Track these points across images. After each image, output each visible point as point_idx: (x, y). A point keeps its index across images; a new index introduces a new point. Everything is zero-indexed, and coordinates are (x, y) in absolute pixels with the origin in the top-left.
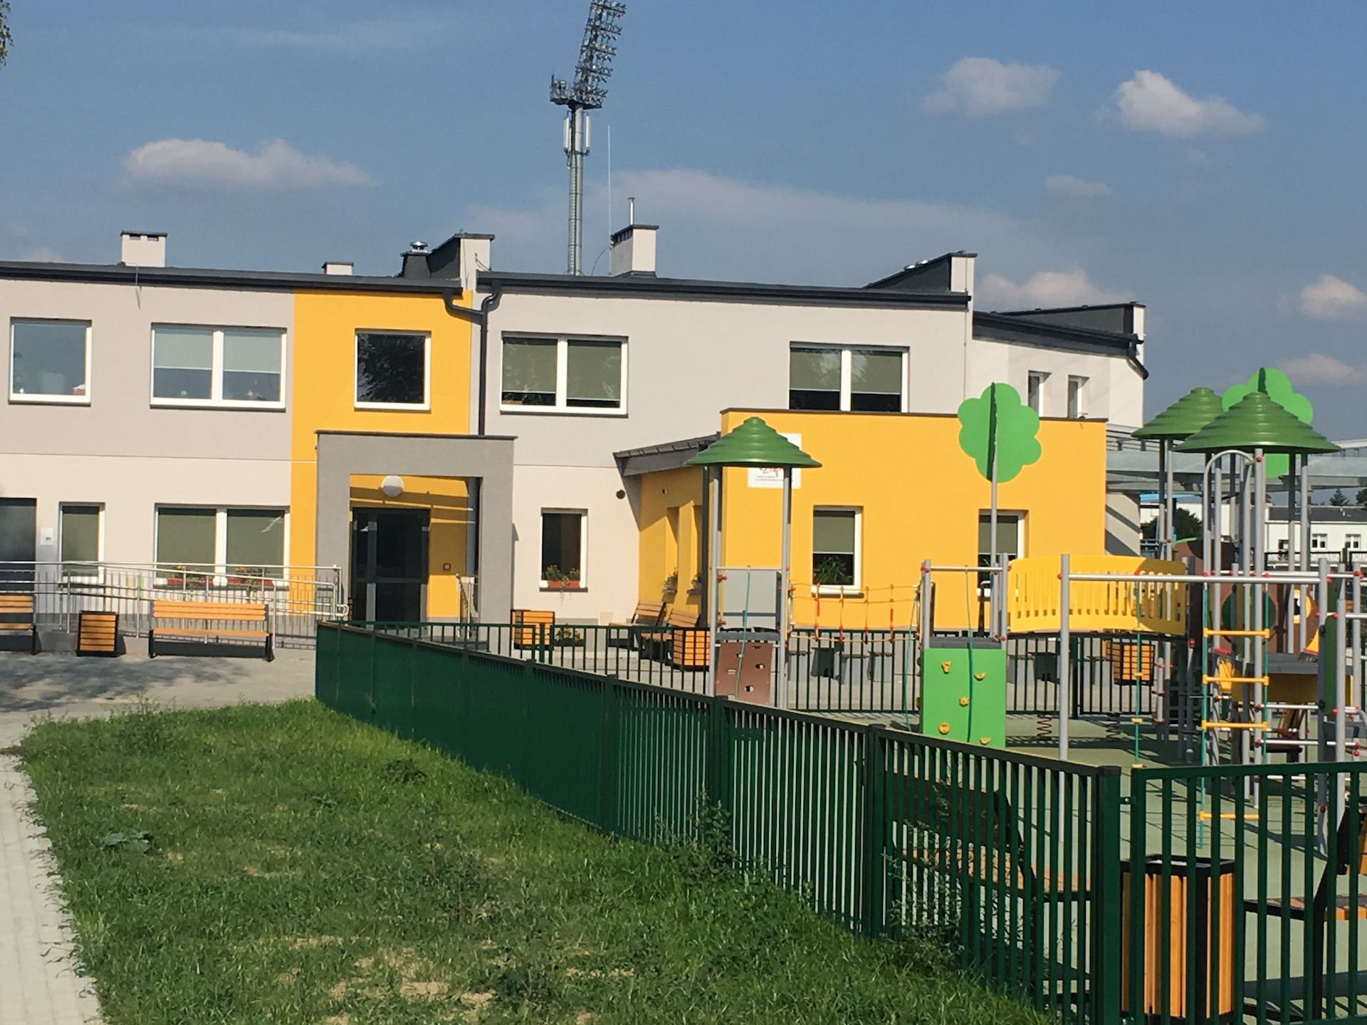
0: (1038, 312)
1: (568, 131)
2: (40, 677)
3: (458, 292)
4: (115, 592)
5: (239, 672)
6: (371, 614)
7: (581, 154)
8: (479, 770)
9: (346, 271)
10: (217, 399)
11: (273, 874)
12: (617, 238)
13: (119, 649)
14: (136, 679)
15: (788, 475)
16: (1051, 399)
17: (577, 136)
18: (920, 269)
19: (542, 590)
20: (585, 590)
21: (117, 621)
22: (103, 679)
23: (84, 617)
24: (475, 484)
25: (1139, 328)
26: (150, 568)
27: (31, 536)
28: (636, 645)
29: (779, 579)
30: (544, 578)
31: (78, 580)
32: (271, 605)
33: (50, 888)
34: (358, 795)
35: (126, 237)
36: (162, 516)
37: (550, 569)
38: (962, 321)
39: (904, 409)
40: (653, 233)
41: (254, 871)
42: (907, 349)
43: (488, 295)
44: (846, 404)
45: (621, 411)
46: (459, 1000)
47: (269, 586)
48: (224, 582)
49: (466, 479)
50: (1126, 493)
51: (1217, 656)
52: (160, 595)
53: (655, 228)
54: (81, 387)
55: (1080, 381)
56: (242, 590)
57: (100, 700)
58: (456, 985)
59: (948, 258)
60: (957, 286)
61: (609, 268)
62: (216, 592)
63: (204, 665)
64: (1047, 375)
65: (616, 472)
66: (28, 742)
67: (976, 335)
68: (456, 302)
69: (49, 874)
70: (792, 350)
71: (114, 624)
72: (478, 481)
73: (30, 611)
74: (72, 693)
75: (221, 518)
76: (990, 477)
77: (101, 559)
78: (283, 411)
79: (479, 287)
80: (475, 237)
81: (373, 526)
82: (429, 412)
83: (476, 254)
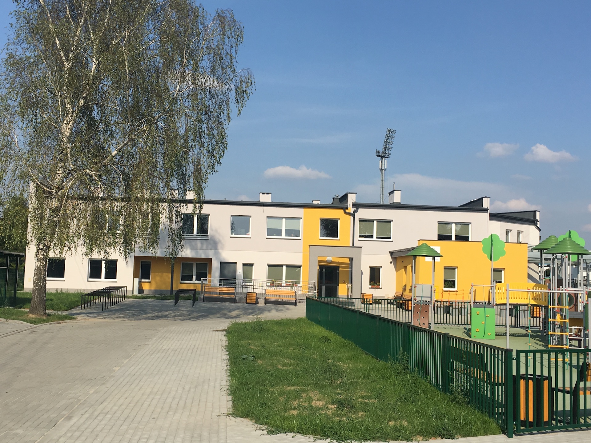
0: (509, 213)
1: (380, 164)
2: (236, 310)
3: (347, 208)
4: (256, 287)
5: (288, 309)
6: (323, 295)
7: (384, 170)
8: (345, 339)
9: (318, 202)
10: (283, 236)
11: (285, 368)
12: (390, 193)
13: (257, 302)
14: (262, 310)
15: (434, 259)
16: (512, 237)
17: (383, 165)
18: (474, 201)
19: (369, 288)
20: (381, 288)
21: (256, 295)
22: (252, 310)
23: (248, 294)
24: (351, 259)
25: (538, 217)
26: (266, 281)
27: (235, 271)
28: (395, 303)
29: (431, 287)
30: (370, 285)
31: (247, 284)
32: (297, 291)
33: (226, 370)
34: (312, 346)
35: (261, 194)
36: (269, 267)
37: (372, 282)
38: (486, 215)
39: (470, 240)
40: (400, 192)
41: (280, 367)
42: (471, 223)
43: (355, 209)
44: (453, 238)
45: (391, 240)
46: (327, 407)
47: (296, 286)
48: (285, 285)
49: (349, 258)
50: (534, 263)
51: (556, 312)
52: (268, 288)
53: (400, 191)
54: (248, 233)
55: (521, 232)
56: (289, 287)
57: (251, 316)
58: (327, 403)
59: (482, 198)
60: (485, 206)
61: (387, 202)
62: (282, 287)
63: (279, 307)
64: (511, 230)
65: (390, 256)
66: (229, 328)
67: (490, 219)
68: (347, 211)
69: (227, 366)
70: (438, 223)
71: (255, 296)
72: (352, 258)
73: (234, 292)
74: (244, 314)
75: (284, 268)
76: (491, 260)
77: (253, 278)
78: (301, 239)
79: (353, 207)
80: (352, 193)
81: (324, 270)
82: (339, 240)
83: (352, 198)
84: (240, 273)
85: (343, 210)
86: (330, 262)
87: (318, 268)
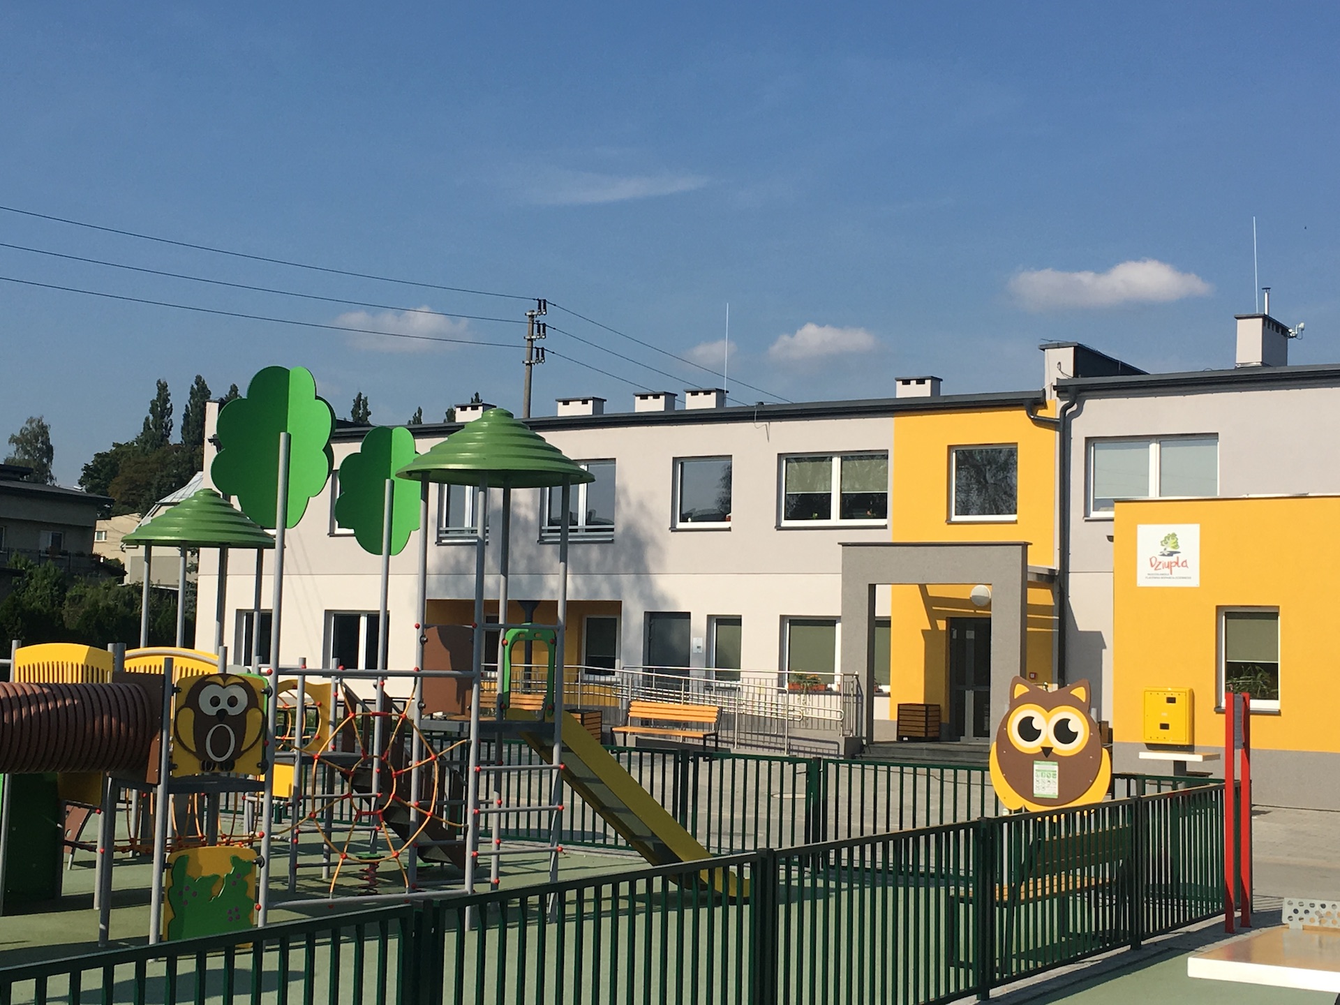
3: (1039, 402)
10: (835, 519)
36: (793, 627)
43: (1066, 402)
54: (728, 514)
68: (1040, 413)
75: (839, 628)
78: (885, 527)
79: (1060, 395)
80: (1059, 346)
81: (970, 635)
82: (1016, 522)
83: (1059, 363)
84: (698, 647)
85: (1024, 412)
86: (985, 603)
87: (942, 625)
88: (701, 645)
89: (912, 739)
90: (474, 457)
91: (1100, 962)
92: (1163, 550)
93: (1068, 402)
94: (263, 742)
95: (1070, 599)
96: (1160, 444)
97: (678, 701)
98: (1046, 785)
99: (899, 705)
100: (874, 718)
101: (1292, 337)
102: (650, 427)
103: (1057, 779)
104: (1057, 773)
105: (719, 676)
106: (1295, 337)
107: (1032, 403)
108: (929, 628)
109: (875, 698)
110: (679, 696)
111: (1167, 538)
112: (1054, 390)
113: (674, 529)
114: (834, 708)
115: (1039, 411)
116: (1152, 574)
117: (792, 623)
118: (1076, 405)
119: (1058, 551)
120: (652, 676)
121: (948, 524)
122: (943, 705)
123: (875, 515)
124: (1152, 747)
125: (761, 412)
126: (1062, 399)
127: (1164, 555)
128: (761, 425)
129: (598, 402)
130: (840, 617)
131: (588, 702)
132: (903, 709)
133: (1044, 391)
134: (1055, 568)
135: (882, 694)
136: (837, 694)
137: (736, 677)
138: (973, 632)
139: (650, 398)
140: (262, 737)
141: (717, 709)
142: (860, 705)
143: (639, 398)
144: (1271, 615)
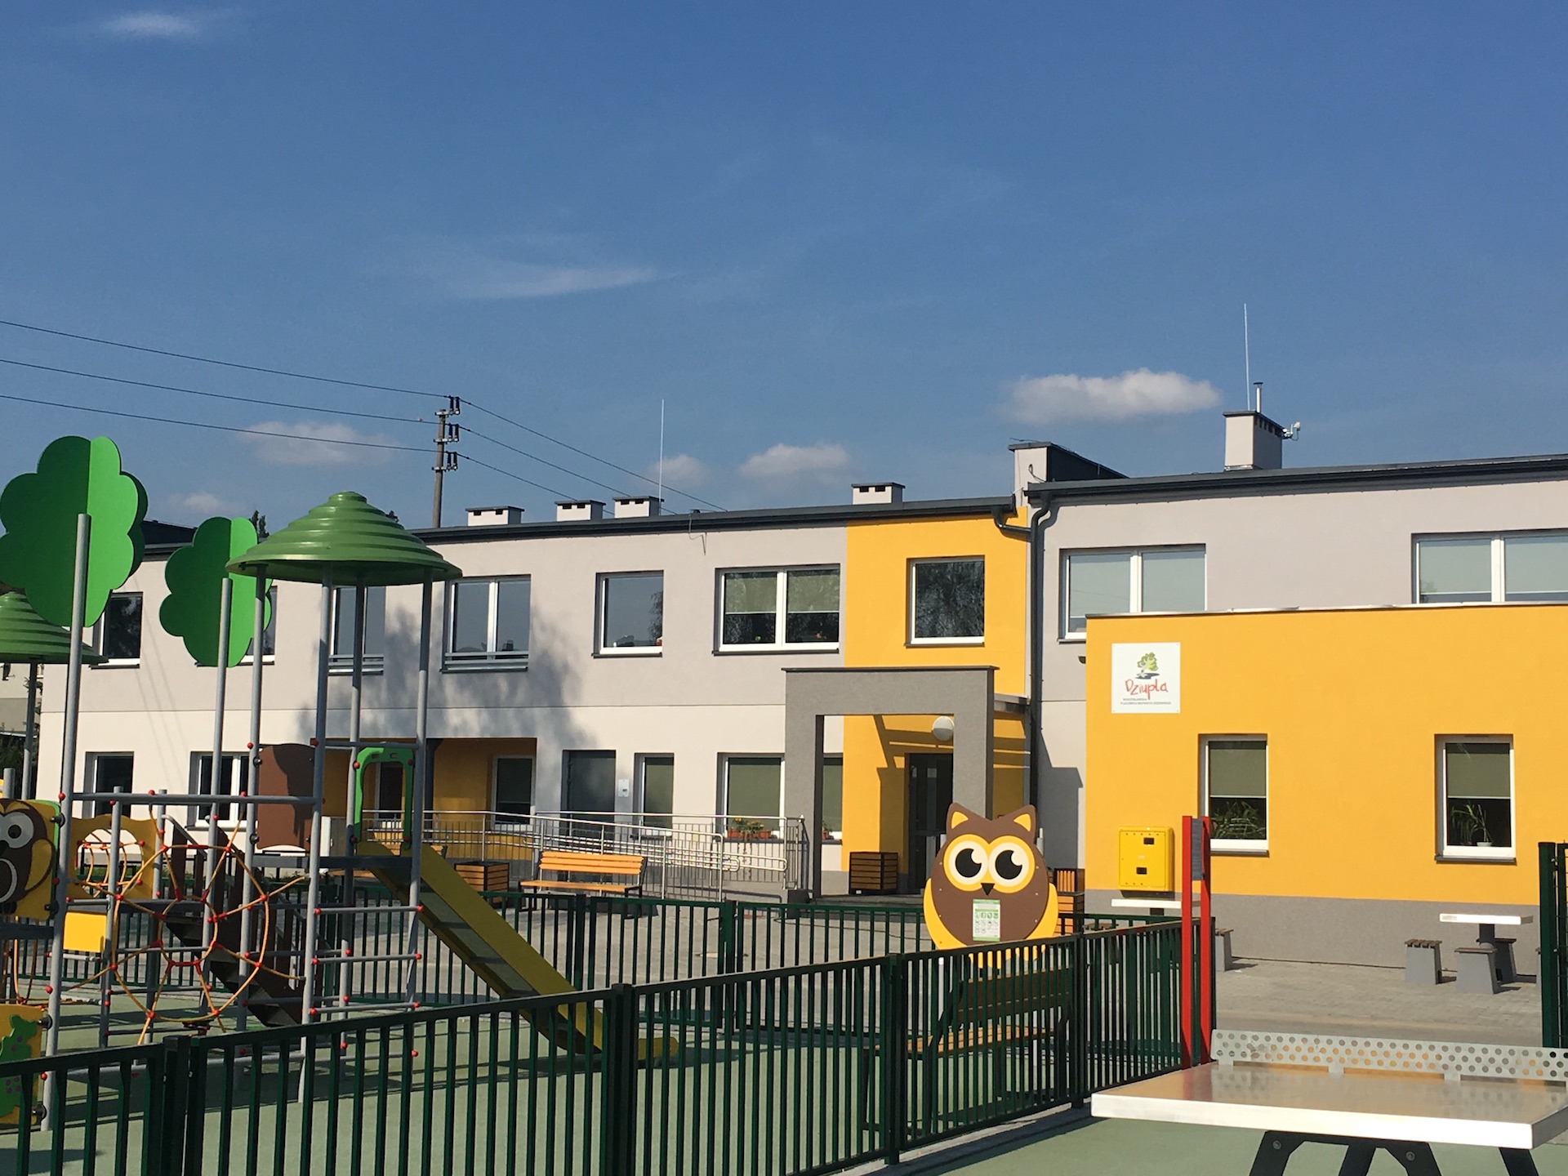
3: (1012, 511)
10: (781, 643)
36: (732, 766)
43: (1038, 509)
68: (1011, 522)
78: (837, 651)
79: (1032, 501)
80: (1030, 446)
81: (932, 773)
82: (982, 645)
83: (1031, 465)
84: (624, 790)
85: (992, 521)
86: (947, 738)
87: (900, 762)
88: (627, 787)
89: (867, 892)
90: (315, 546)
91: (1034, 1122)
92: (1140, 672)
93: (1040, 509)
94: (53, 879)
95: (1043, 731)
96: (1142, 556)
97: (597, 850)
98: (986, 927)
99: (851, 853)
100: (823, 869)
101: (1287, 438)
102: (570, 539)
103: (998, 921)
104: (999, 913)
105: (648, 822)
106: (1290, 437)
107: (1002, 511)
108: (886, 766)
109: (823, 846)
110: (598, 844)
111: (1145, 658)
112: (1025, 495)
113: (596, 655)
114: (776, 856)
115: (1009, 519)
116: (1128, 699)
117: (732, 761)
118: (1049, 512)
119: (1030, 677)
120: (569, 822)
121: (907, 647)
122: (901, 854)
123: (825, 637)
124: (1128, 894)
125: (697, 521)
126: (1034, 506)
127: (1140, 678)
128: (697, 536)
129: (515, 512)
130: (783, 754)
131: (494, 854)
132: (856, 859)
133: (1014, 497)
134: (1026, 697)
135: (832, 841)
136: (780, 842)
137: (666, 823)
138: (936, 770)
139: (574, 507)
140: (51, 874)
141: (641, 859)
142: (805, 853)
143: (561, 507)
144: (1258, 744)
